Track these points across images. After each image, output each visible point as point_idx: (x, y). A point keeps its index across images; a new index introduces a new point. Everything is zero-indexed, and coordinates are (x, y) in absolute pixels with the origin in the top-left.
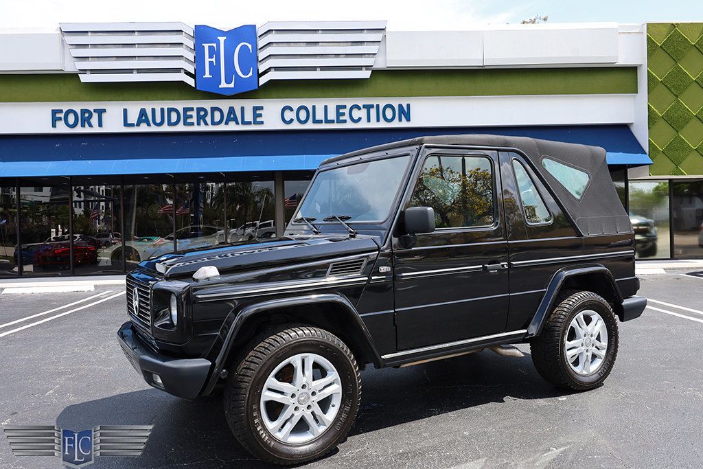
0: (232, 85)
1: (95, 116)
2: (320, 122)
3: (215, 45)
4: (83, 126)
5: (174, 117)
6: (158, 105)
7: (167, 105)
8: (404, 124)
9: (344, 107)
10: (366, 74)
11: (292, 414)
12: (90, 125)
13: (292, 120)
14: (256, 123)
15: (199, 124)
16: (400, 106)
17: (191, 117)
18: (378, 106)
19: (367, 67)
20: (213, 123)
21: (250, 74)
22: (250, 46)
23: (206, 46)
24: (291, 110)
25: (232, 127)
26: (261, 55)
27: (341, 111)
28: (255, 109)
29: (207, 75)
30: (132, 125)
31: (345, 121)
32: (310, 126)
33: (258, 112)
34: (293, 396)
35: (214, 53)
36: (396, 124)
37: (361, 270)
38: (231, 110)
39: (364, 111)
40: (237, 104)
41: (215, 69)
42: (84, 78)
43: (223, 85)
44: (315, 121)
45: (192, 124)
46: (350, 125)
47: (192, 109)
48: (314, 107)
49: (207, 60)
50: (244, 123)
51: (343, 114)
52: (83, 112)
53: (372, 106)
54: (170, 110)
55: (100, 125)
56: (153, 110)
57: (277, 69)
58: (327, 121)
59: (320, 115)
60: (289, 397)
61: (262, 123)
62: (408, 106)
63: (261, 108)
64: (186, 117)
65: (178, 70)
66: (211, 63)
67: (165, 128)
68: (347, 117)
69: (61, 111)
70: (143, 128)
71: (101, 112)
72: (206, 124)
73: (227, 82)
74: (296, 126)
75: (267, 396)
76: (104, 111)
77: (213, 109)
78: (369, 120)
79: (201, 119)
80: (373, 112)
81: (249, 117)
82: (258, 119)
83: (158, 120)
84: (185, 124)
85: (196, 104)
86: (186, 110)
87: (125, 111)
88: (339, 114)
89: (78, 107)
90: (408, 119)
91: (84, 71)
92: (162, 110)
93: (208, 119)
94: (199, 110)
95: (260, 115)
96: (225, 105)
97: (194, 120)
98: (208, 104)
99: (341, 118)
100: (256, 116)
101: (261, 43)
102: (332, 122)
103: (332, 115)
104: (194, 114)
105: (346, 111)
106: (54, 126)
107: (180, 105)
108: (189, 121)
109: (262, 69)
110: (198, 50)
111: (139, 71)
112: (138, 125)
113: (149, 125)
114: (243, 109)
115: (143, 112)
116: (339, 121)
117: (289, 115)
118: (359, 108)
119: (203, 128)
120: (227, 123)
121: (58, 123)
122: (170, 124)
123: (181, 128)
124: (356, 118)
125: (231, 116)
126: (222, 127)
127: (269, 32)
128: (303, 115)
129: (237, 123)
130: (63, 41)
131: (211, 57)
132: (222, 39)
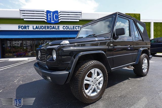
1: (27, 27)
4: (25, 29)
5: (43, 28)
9: (74, 26)
10: (78, 20)
11: (92, 87)
12: (26, 29)
14: (58, 29)
17: (46, 28)
19: (78, 19)
20: (50, 29)
21: (57, 20)
22: (57, 14)
23: (49, 14)
24: (65, 27)
26: (59, 16)
28: (58, 26)
29: (49, 20)
30: (35, 29)
31: (74, 29)
32: (68, 30)
34: (92, 82)
35: (50, 15)
37: (106, 45)
38: (54, 26)
39: (78, 27)
40: (55, 25)
41: (50, 19)
42: (25, 20)
43: (52, 22)
44: (69, 29)
45: (46, 29)
47: (46, 26)
48: (69, 26)
50: (56, 29)
51: (74, 28)
52: (25, 26)
54: (42, 26)
55: (28, 29)
56: (39, 26)
57: (62, 19)
59: (70, 28)
60: (91, 82)
61: (59, 29)
63: (59, 26)
64: (45, 28)
65: (43, 19)
66: (50, 17)
67: (41, 30)
68: (75, 28)
69: (20, 26)
70: (37, 30)
71: (28, 26)
74: (65, 30)
75: (85, 82)
76: (29, 26)
77: (50, 26)
78: (79, 29)
79: (48, 28)
80: (79, 27)
81: (57, 28)
83: (40, 28)
84: (45, 29)
85: (47, 25)
87: (33, 26)
88: (73, 28)
89: (24, 25)
91: (25, 18)
92: (40, 26)
93: (49, 28)
94: (47, 26)
95: (59, 28)
96: (52, 26)
97: (47, 28)
100: (58, 28)
101: (59, 14)
102: (72, 29)
103: (72, 28)
104: (47, 27)
105: (75, 27)
106: (19, 29)
107: (44, 26)
109: (59, 19)
110: (47, 15)
111: (36, 18)
112: (36, 29)
113: (38, 29)
115: (37, 27)
116: (73, 29)
117: (64, 28)
118: (77, 27)
119: (48, 30)
121: (20, 28)
122: (42, 29)
123: (44, 30)
124: (76, 28)
125: (54, 28)
126: (52, 30)
127: (61, 12)
128: (67, 28)
129: (55, 29)
130: (20, 12)
131: (50, 16)
132: (52, 13)
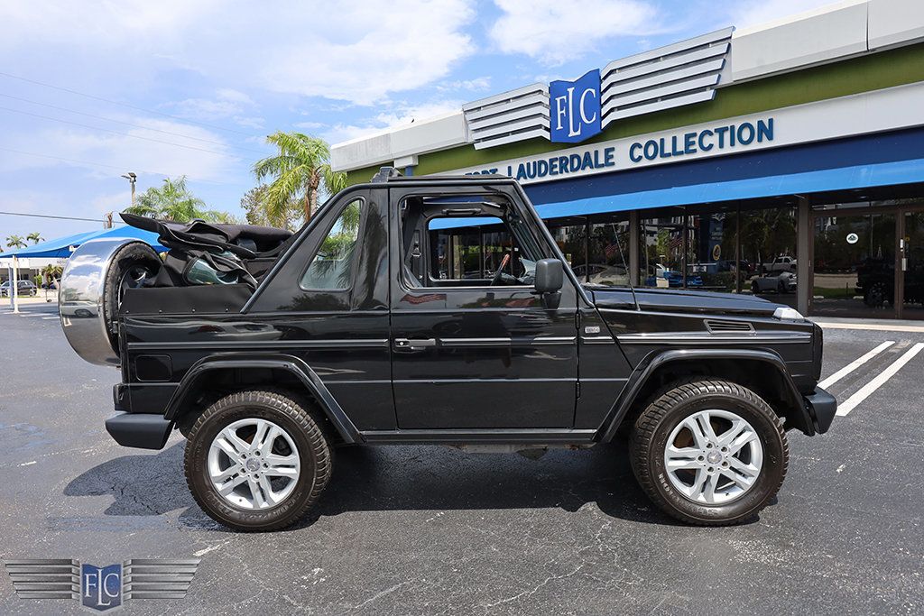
0: (578, 133)
2: (669, 155)
3: (565, 97)
5: (543, 168)
6: (532, 159)
7: (537, 158)
8: (766, 144)
9: (695, 135)
10: (707, 96)
13: (640, 158)
14: (607, 164)
15: (561, 172)
16: (761, 123)
17: (556, 166)
18: (733, 127)
20: (573, 170)
21: (594, 119)
22: (593, 91)
23: (558, 99)
24: (640, 146)
25: (588, 171)
26: (604, 98)
27: (691, 140)
28: (607, 151)
29: (560, 127)
31: (695, 151)
32: (659, 161)
33: (610, 154)
35: (564, 105)
36: (755, 146)
38: (587, 154)
39: (717, 136)
40: (591, 148)
41: (565, 120)
42: (478, 146)
43: (572, 134)
44: (663, 155)
45: (557, 173)
46: (700, 154)
47: (556, 160)
48: (662, 140)
49: (559, 112)
50: (598, 166)
51: (693, 143)
52: (484, 173)
53: (726, 129)
54: (540, 163)
56: (529, 164)
57: (620, 108)
58: (675, 153)
59: (668, 149)
61: (613, 164)
62: (771, 121)
63: (613, 149)
64: (552, 167)
65: (539, 126)
66: (562, 114)
67: (537, 180)
68: (697, 146)
69: (470, 175)
70: (522, 181)
71: (494, 171)
72: (567, 171)
73: (575, 130)
74: (645, 163)
77: (573, 157)
78: (721, 146)
80: (727, 135)
81: (602, 160)
82: (610, 161)
83: (532, 173)
84: (551, 173)
85: (559, 154)
86: (552, 161)
87: (510, 168)
88: (688, 144)
89: (480, 170)
90: (770, 138)
91: (478, 141)
92: (534, 163)
93: (569, 167)
94: (562, 159)
95: (612, 156)
96: (581, 151)
97: (557, 169)
98: (567, 153)
99: (691, 148)
100: (608, 157)
101: (604, 85)
102: (681, 153)
103: (681, 146)
104: (557, 163)
105: (696, 139)
107: (547, 157)
108: (555, 170)
109: (604, 111)
110: (552, 105)
111: (514, 132)
112: (518, 179)
113: (525, 178)
114: (596, 152)
115: (521, 166)
116: (688, 151)
117: (638, 152)
118: (711, 134)
119: (565, 176)
120: (583, 169)
122: (540, 175)
123: (549, 178)
124: (706, 145)
125: (587, 161)
126: (580, 173)
127: (611, 72)
128: (651, 150)
129: (592, 167)
130: (465, 119)
131: (561, 110)
132: (571, 90)
